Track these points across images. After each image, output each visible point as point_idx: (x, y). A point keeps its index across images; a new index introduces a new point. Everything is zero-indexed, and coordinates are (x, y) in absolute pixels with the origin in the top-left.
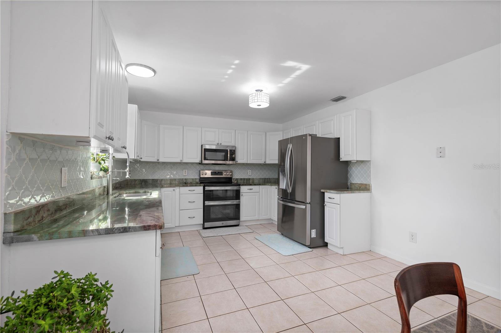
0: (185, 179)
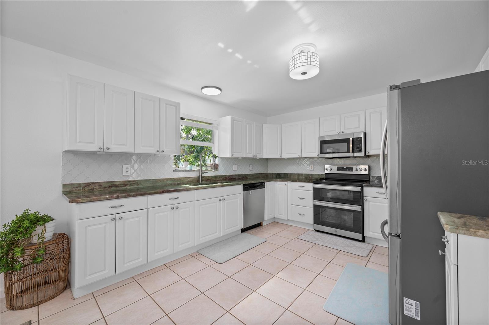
0: (311, 174)
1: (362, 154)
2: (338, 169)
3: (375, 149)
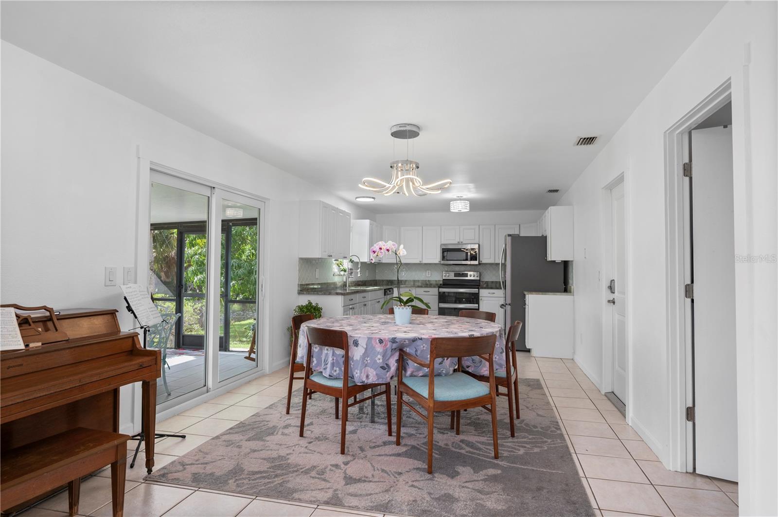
1: (476, 262)
2: (456, 275)
3: (486, 258)
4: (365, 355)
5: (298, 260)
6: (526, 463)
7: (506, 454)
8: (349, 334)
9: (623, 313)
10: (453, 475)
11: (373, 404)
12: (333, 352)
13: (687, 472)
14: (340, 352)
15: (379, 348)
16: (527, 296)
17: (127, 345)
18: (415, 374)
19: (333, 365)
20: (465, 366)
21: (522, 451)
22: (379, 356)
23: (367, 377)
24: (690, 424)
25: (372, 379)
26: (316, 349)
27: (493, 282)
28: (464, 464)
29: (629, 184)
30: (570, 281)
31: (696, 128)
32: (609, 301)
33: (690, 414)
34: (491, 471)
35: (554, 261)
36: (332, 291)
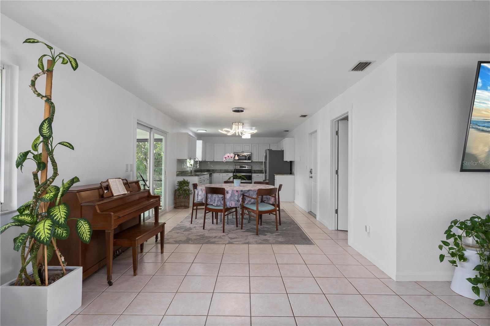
1: (250, 161)
2: (240, 167)
3: (255, 159)
4: (231, 197)
5: (176, 160)
6: (287, 231)
7: (280, 229)
8: (226, 189)
9: (315, 181)
10: (265, 235)
11: (228, 217)
12: (218, 196)
13: (335, 230)
14: (221, 196)
15: (236, 194)
16: (275, 176)
17: (146, 194)
18: (248, 203)
19: (218, 201)
20: (264, 201)
21: (284, 228)
22: (236, 197)
23: (232, 204)
24: (337, 214)
25: (233, 206)
26: (209, 195)
27: (257, 170)
28: (267, 232)
29: (319, 134)
30: (293, 170)
31: (340, 120)
32: (310, 177)
33: (337, 211)
34: (277, 233)
35: (287, 161)
36: (187, 175)
